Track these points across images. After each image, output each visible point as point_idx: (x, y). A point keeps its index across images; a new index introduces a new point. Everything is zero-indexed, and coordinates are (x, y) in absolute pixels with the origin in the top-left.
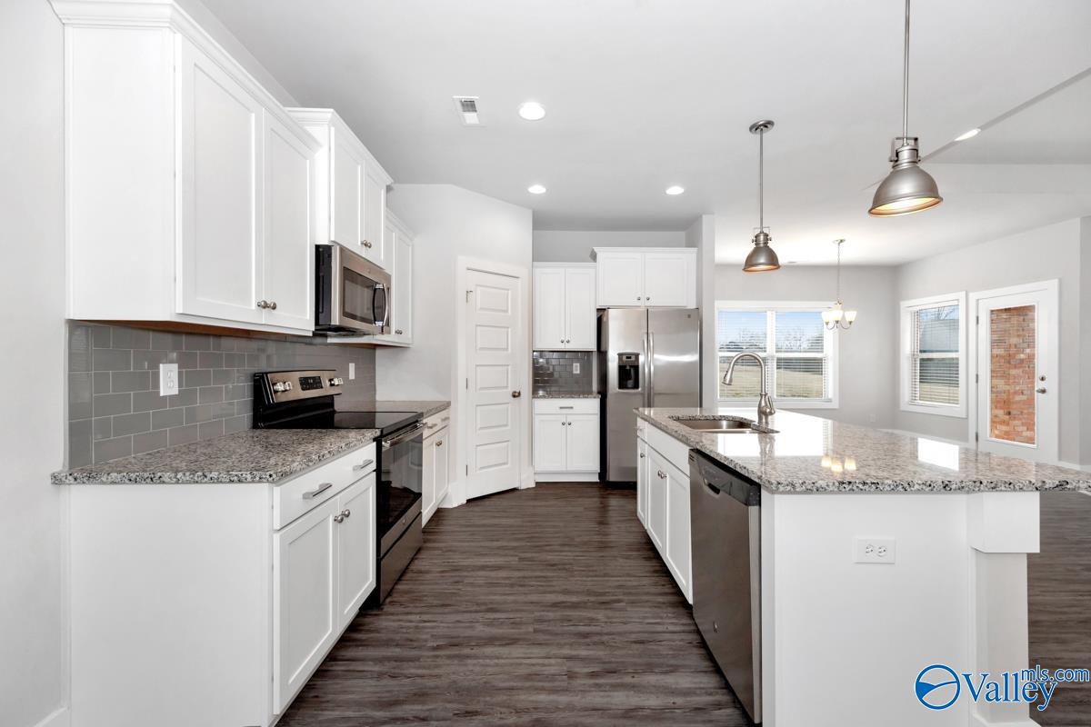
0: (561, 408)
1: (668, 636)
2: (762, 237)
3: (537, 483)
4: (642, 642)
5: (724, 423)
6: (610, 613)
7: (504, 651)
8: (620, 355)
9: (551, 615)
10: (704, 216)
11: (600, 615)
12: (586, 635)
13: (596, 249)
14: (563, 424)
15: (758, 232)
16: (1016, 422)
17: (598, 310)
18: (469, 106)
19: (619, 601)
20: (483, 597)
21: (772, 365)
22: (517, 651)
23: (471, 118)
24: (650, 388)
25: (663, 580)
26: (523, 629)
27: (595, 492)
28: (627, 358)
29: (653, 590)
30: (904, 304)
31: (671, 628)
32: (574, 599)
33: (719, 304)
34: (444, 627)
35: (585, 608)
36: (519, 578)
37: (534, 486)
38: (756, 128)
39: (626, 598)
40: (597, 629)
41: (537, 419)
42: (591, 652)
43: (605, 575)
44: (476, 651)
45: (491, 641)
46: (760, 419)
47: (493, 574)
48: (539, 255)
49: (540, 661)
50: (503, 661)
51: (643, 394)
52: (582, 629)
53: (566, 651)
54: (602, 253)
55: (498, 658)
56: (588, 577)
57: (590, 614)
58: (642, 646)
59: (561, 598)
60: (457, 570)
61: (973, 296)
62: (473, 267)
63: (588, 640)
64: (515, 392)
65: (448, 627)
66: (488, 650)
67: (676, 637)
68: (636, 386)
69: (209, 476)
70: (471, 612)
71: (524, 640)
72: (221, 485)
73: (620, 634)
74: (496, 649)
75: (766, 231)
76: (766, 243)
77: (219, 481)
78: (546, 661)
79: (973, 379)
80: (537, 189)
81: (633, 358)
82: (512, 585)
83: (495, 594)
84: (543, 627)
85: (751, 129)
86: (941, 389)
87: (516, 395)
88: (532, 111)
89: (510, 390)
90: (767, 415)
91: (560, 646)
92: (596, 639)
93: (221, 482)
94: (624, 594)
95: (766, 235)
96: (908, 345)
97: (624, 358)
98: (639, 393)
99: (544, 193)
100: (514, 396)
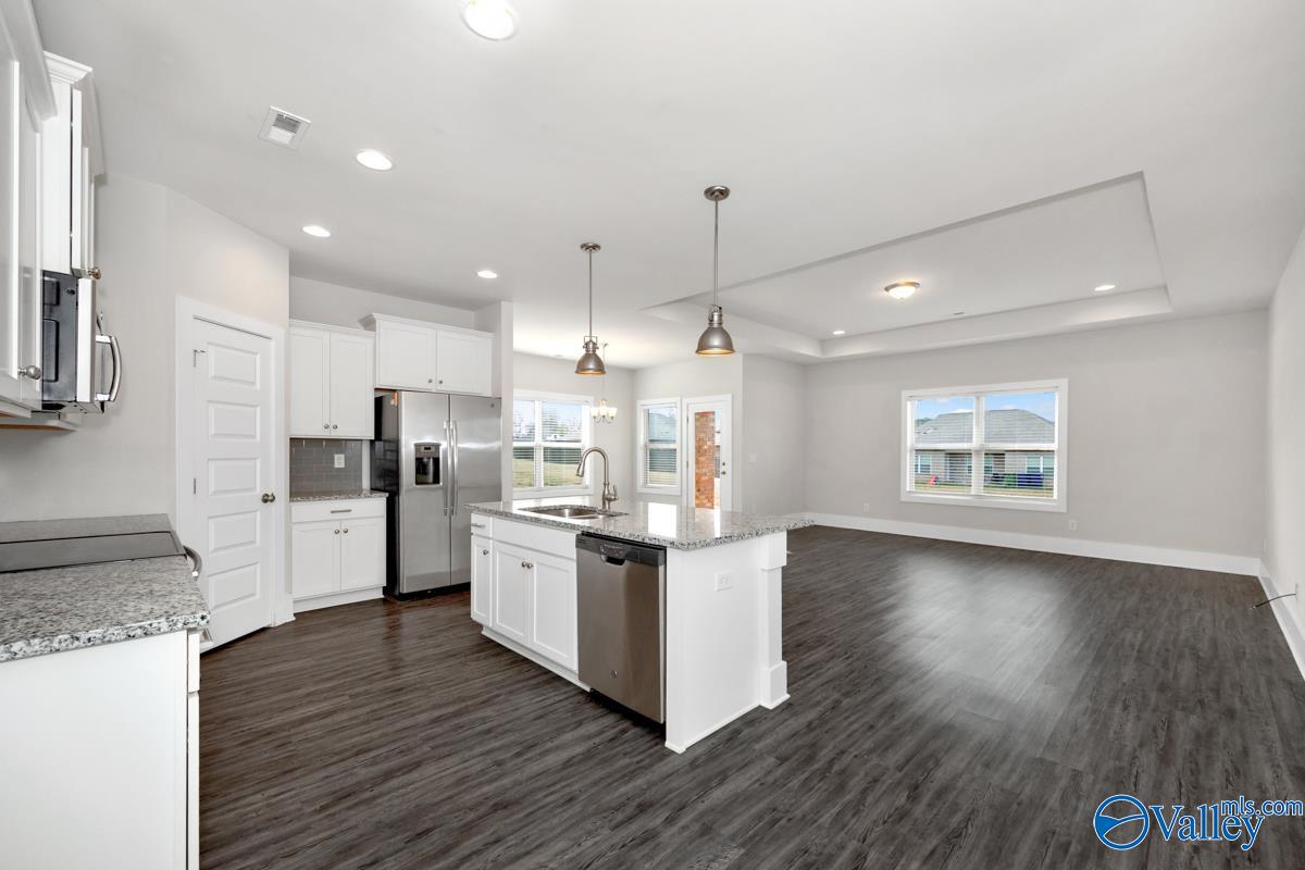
0: (333, 512)
1: (558, 705)
2: (591, 345)
3: (295, 614)
4: (541, 717)
5: (567, 511)
6: (497, 708)
7: (415, 775)
8: (417, 446)
9: (438, 730)
10: (503, 303)
11: (489, 712)
12: (489, 731)
13: (375, 315)
14: (337, 532)
15: (588, 339)
16: (703, 497)
17: (376, 389)
18: (290, 124)
19: (497, 696)
20: (337, 745)
21: (539, 455)
22: (429, 770)
23: (282, 136)
24: (453, 481)
25: (526, 667)
26: (418, 752)
27: (381, 609)
28: (426, 449)
29: (521, 677)
30: (640, 402)
31: (557, 699)
32: (450, 709)
33: (517, 392)
34: (312, 789)
35: (469, 712)
36: (368, 713)
37: (294, 619)
38: (585, 247)
39: (502, 691)
40: (495, 723)
41: (296, 530)
42: (503, 741)
43: (467, 680)
44: (376, 791)
45: (388, 775)
46: (604, 504)
47: (328, 720)
48: (297, 311)
49: (462, 766)
50: (419, 784)
51: (442, 488)
52: (479, 728)
53: (478, 750)
54: (382, 321)
55: (413, 783)
56: (449, 687)
57: (480, 714)
58: (542, 720)
59: (437, 713)
60: (269, 734)
61: (685, 401)
62: (203, 316)
63: (492, 735)
64: (267, 495)
65: (318, 787)
66: (394, 783)
67: (565, 703)
68: (436, 480)
69: (84, 636)
70: (335, 763)
71: (425, 759)
72: (110, 645)
73: (518, 719)
74: (401, 779)
75: (594, 340)
76: (594, 351)
77: (104, 641)
78: (466, 764)
79: (685, 464)
80: (317, 231)
81: (433, 449)
82: (366, 722)
83: (351, 737)
84: (439, 741)
85: (582, 247)
86: (665, 475)
87: (267, 499)
88: (374, 160)
89: (259, 493)
90: (610, 500)
91: (471, 748)
92: (499, 730)
93: (109, 642)
94: (498, 689)
95: (594, 344)
96: (642, 439)
97: (422, 449)
98: (439, 488)
99: (327, 239)
100: (265, 501)
